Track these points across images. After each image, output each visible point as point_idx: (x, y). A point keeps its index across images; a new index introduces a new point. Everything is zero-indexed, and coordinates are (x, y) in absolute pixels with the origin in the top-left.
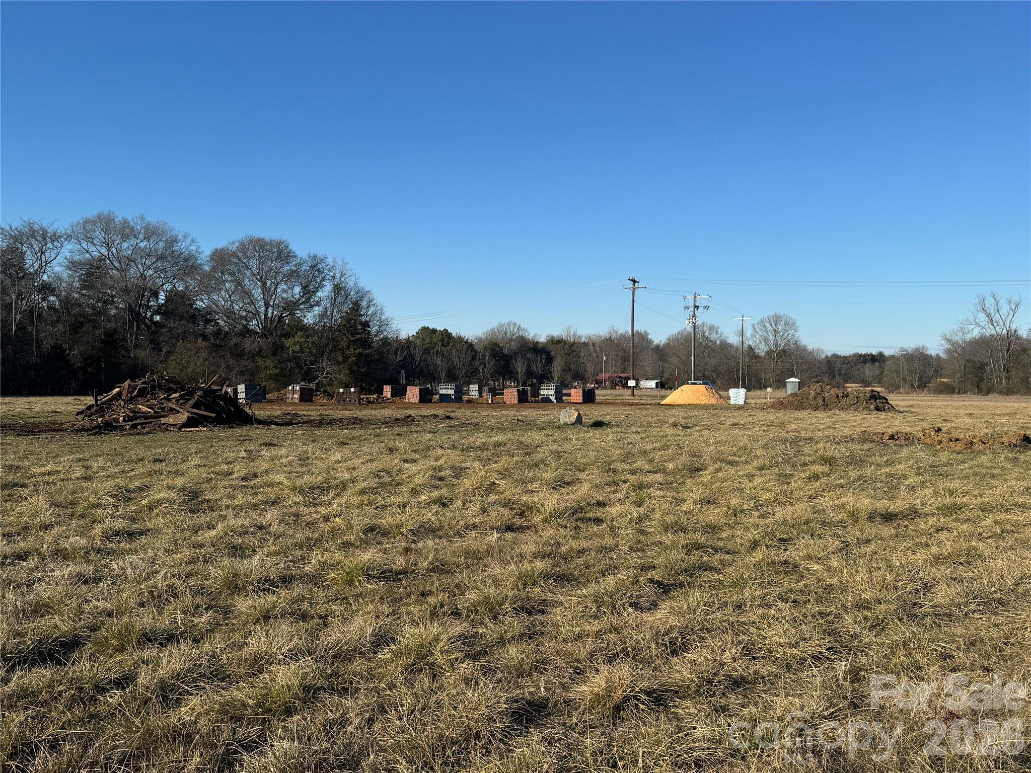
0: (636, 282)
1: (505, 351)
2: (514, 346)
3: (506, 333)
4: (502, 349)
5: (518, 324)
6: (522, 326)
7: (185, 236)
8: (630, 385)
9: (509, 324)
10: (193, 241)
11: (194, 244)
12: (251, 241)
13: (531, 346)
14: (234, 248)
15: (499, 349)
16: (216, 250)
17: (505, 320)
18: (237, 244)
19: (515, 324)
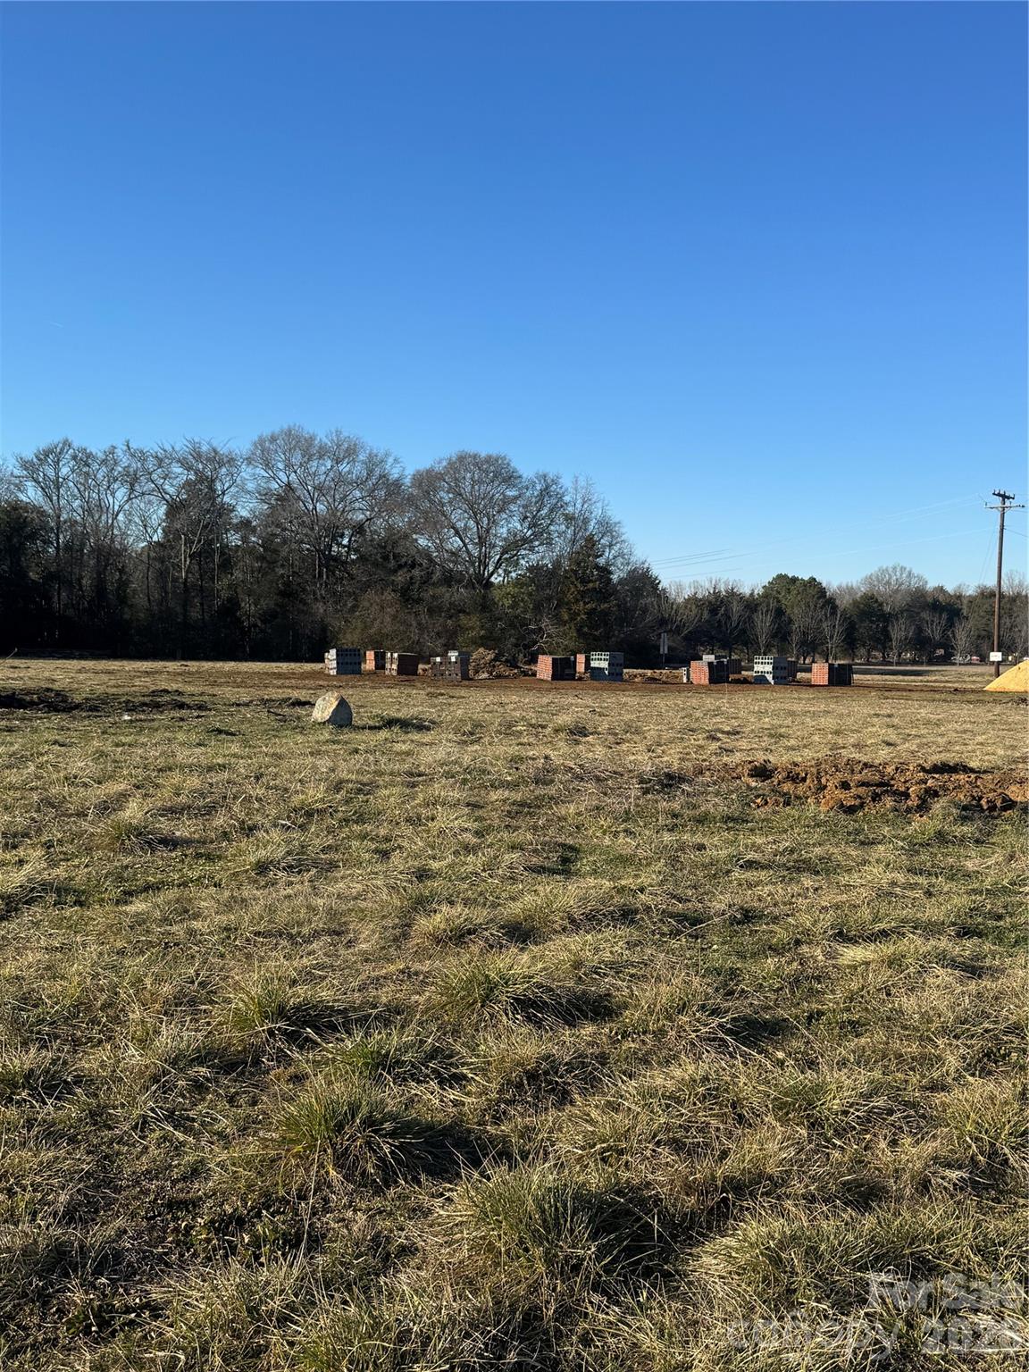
0: (1009, 498)
1: (887, 609)
2: (900, 602)
3: (888, 583)
4: (881, 605)
5: (908, 569)
6: (915, 572)
7: (387, 455)
8: (992, 659)
9: (895, 568)
10: (396, 460)
11: (398, 466)
12: (461, 459)
13: (930, 600)
14: (439, 468)
15: (876, 605)
16: (418, 471)
17: (888, 563)
18: (445, 463)
19: (903, 569)
